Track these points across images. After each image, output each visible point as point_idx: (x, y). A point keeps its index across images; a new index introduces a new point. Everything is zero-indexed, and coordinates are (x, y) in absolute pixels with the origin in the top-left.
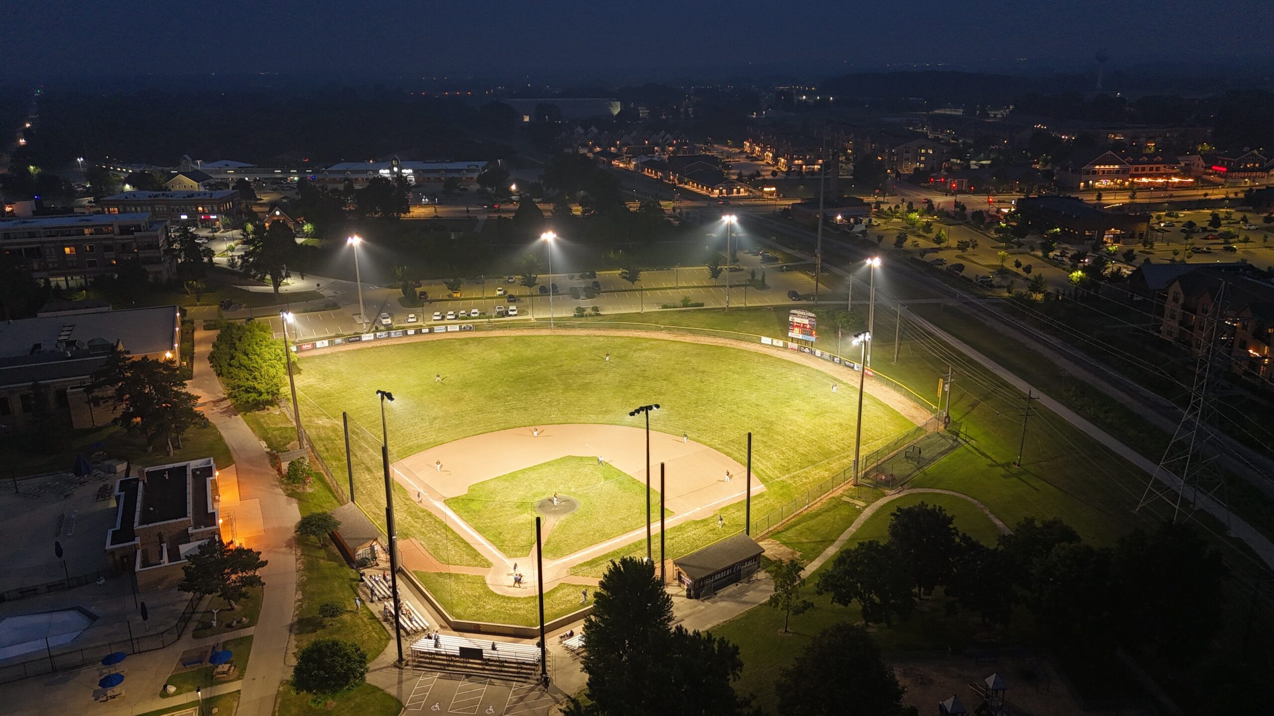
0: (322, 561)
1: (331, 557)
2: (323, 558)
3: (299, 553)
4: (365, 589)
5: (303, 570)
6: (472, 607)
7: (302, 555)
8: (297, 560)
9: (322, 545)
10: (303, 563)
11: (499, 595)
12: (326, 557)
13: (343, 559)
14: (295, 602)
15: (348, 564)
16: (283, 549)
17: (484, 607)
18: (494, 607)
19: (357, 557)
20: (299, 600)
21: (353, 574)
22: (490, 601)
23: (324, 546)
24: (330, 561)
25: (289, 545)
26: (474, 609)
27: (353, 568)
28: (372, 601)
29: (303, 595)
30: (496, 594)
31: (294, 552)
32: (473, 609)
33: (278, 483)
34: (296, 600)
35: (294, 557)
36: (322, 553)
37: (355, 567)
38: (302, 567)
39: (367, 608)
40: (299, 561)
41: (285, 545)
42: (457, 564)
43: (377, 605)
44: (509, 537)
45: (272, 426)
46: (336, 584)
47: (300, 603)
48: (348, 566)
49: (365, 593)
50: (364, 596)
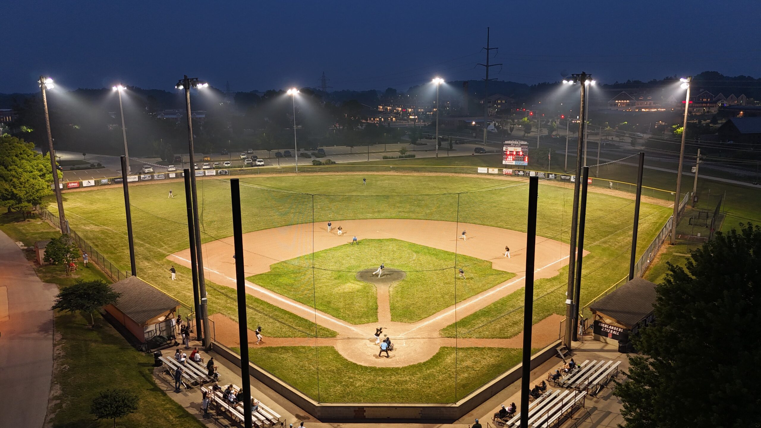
0: (93, 345)
1: (107, 339)
2: (96, 341)
3: (58, 337)
4: (164, 375)
5: (64, 357)
6: (335, 387)
7: (62, 339)
8: (54, 345)
9: (93, 326)
10: (63, 348)
11: (366, 368)
12: (100, 340)
13: (126, 341)
14: (50, 401)
15: (134, 346)
16: (35, 335)
17: (352, 384)
18: (367, 382)
19: (146, 336)
20: (56, 398)
21: (142, 357)
22: (356, 376)
23: (96, 328)
24: (106, 343)
25: (44, 329)
26: (339, 388)
27: (142, 350)
28: (178, 390)
29: (63, 390)
30: (361, 366)
31: (51, 336)
32: (337, 388)
33: (34, 272)
34: (51, 396)
35: (50, 343)
36: (94, 335)
37: (144, 349)
38: (62, 354)
39: (171, 401)
40: (58, 347)
41: (37, 329)
42: (289, 336)
43: (186, 395)
44: (341, 305)
45: (31, 231)
46: (117, 372)
47: (59, 401)
48: (134, 349)
49: (164, 381)
50: (163, 385)
